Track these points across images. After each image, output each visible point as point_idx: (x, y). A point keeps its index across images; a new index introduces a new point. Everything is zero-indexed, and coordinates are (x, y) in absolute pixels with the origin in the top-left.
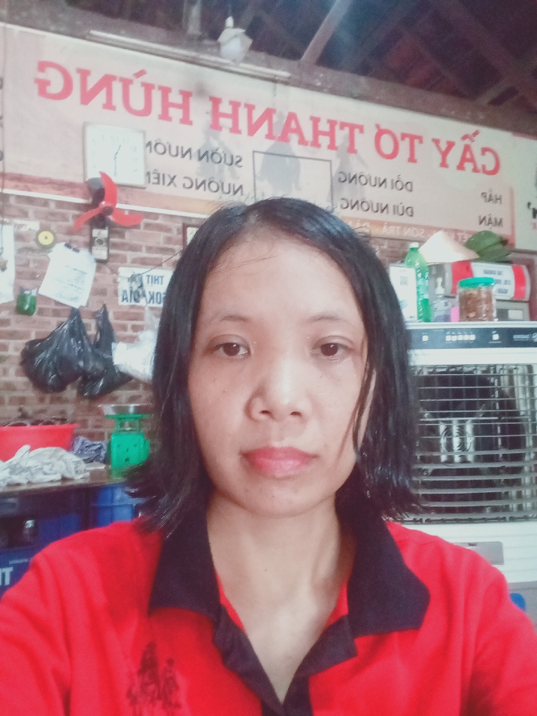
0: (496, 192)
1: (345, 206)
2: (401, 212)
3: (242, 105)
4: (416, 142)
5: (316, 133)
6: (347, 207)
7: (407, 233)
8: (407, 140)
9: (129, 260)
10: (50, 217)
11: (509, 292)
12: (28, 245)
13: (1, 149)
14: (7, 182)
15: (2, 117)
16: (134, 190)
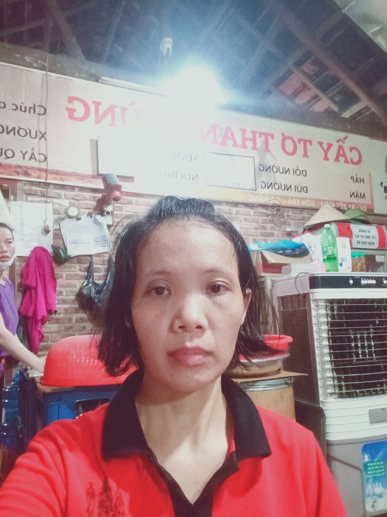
0: (360, 176)
1: (264, 186)
2: (299, 190)
4: (308, 144)
5: (244, 139)
6: (265, 187)
7: (305, 204)
8: (302, 143)
10: (75, 198)
11: (375, 244)
12: (62, 216)
13: (45, 154)
14: (48, 175)
15: (45, 133)
16: (130, 179)
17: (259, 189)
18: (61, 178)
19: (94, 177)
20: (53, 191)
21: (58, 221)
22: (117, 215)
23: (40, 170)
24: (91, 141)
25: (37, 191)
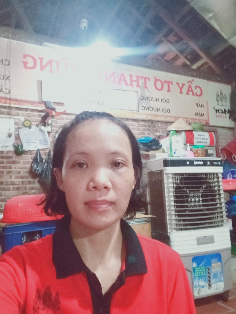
0: (201, 103)
1: (143, 109)
2: (165, 111)
3: (103, 71)
4: (170, 84)
5: (132, 81)
7: (168, 119)
8: (167, 83)
10: (28, 115)
11: (208, 143)
12: (20, 126)
13: (9, 89)
14: (11, 101)
15: (9, 77)
16: (62, 104)
17: (141, 110)
18: (19, 104)
19: (39, 103)
20: (14, 112)
21: (17, 129)
22: (54, 126)
23: (6, 98)
24: (38, 81)
25: (4, 111)
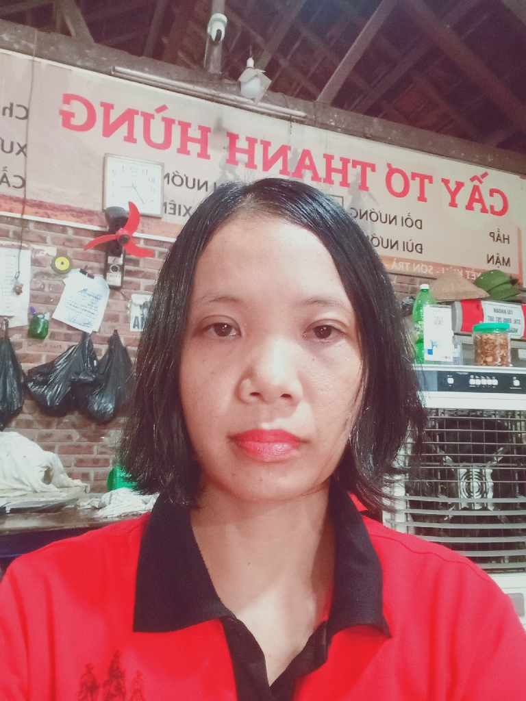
0: (505, 232)
2: (410, 249)
3: (259, 142)
4: (426, 181)
5: (329, 170)
7: (417, 269)
8: (418, 179)
9: (142, 287)
10: (68, 244)
11: (519, 331)
12: (45, 270)
13: (23, 177)
14: (27, 208)
15: (25, 146)
16: (151, 219)
18: (47, 214)
20: (33, 232)
22: (129, 271)
23: (17, 200)
25: (8, 232)
